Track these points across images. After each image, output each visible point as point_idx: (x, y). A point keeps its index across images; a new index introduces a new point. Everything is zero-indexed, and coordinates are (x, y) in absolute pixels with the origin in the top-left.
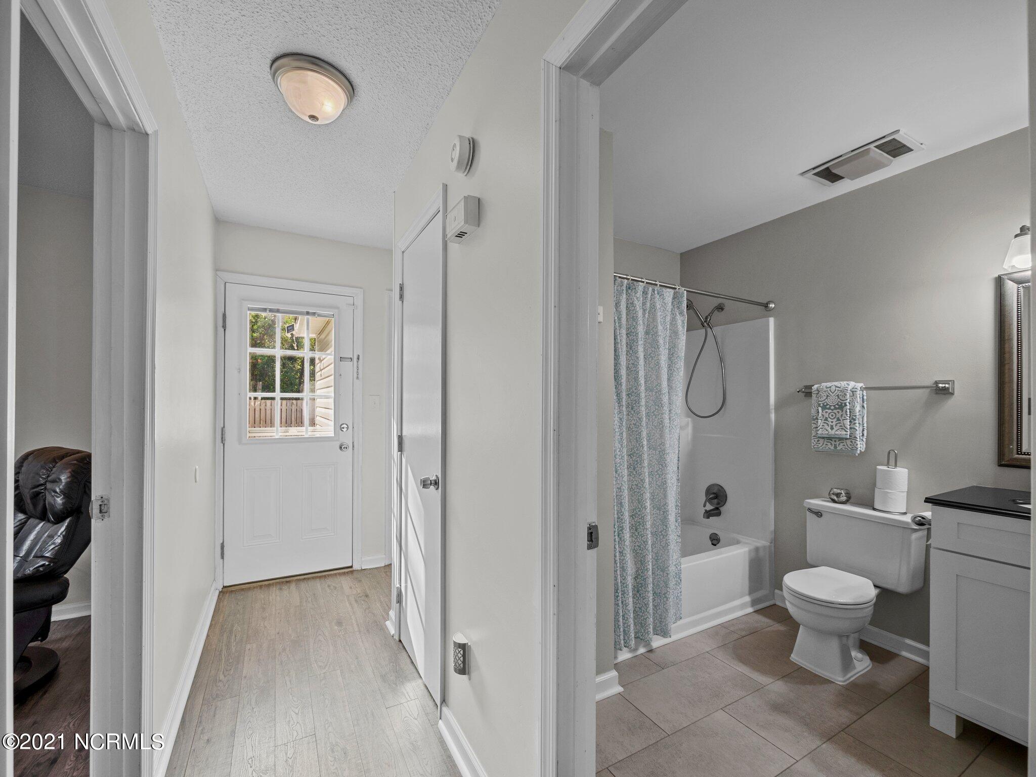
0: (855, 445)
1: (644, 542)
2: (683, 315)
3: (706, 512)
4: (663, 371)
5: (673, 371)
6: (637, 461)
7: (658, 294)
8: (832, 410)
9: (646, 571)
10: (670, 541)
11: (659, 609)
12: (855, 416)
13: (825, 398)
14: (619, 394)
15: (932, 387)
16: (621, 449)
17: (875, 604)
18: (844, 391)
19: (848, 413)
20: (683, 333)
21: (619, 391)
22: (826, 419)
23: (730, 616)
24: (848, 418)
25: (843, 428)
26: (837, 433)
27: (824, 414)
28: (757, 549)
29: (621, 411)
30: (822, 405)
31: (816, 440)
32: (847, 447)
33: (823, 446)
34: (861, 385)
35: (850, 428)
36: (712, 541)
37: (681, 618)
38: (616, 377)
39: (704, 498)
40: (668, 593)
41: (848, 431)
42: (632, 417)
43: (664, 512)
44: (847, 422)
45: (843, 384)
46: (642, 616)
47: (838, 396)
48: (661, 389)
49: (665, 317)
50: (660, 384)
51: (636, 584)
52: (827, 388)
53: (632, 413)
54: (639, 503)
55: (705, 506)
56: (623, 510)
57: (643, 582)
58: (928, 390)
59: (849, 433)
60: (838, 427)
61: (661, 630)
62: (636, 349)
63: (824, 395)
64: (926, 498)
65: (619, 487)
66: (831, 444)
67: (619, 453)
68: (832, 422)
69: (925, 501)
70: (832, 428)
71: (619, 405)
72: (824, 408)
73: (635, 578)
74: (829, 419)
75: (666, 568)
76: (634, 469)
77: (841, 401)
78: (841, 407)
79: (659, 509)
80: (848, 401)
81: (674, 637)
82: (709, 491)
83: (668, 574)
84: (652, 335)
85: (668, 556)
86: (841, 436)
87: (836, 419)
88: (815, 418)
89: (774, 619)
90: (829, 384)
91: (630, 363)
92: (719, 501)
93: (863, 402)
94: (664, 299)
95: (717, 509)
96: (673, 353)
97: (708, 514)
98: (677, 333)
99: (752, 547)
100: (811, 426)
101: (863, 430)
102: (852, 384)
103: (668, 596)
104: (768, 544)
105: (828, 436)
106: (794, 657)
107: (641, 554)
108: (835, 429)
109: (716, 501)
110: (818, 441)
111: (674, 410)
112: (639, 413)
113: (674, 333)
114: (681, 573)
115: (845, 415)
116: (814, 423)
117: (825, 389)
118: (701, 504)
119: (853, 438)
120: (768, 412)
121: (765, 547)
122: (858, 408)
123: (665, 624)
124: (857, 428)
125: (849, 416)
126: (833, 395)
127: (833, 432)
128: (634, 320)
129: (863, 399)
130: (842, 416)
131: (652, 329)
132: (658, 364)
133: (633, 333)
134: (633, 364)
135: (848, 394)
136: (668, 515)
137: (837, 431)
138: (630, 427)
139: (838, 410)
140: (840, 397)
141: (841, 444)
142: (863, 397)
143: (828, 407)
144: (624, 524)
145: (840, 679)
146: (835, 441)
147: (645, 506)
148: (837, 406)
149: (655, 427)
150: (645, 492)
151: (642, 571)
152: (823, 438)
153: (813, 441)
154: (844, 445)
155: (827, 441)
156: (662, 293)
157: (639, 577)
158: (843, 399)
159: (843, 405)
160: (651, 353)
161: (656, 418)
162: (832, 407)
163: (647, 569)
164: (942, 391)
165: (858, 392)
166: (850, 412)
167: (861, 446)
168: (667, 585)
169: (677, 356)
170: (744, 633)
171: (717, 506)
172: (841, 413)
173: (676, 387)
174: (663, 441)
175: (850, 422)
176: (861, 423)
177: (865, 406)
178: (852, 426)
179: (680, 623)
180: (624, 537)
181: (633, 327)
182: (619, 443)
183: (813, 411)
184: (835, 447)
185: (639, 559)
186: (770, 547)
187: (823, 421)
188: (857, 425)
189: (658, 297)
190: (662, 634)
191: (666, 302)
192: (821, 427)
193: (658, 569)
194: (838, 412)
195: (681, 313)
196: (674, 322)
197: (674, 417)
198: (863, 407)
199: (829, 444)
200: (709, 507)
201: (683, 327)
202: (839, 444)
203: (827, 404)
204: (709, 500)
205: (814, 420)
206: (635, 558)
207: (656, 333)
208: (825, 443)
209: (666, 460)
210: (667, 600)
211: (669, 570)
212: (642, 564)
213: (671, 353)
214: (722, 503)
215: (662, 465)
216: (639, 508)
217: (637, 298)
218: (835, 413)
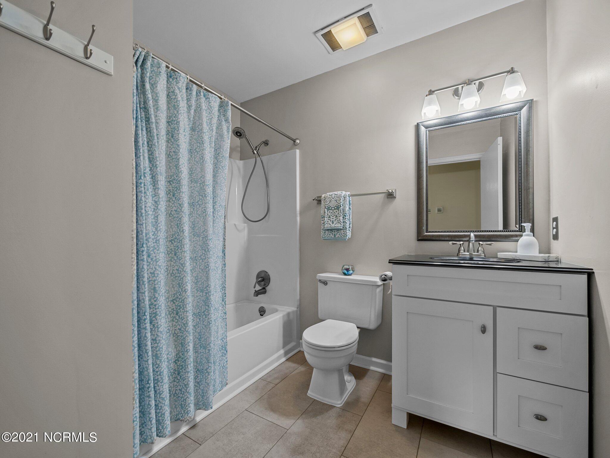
0: (346, 233)
1: (184, 324)
2: (228, 122)
3: (256, 291)
4: (207, 165)
5: (218, 168)
6: (178, 246)
7: (204, 96)
8: (333, 210)
9: (186, 353)
10: (212, 319)
11: (202, 384)
12: (346, 213)
13: (329, 202)
14: (155, 176)
15: (386, 192)
16: (156, 232)
17: (358, 342)
18: (339, 197)
19: (342, 212)
20: (228, 137)
21: (155, 174)
22: (329, 217)
23: (267, 370)
24: (342, 215)
25: (339, 222)
26: (336, 225)
27: (328, 213)
28: (288, 314)
29: (157, 194)
30: (327, 207)
31: (324, 232)
32: (341, 235)
33: (328, 236)
34: (349, 193)
35: (343, 222)
36: (260, 313)
37: (227, 384)
38: (151, 159)
39: (255, 281)
40: (210, 368)
41: (342, 223)
42: (173, 204)
43: (206, 293)
44: (341, 218)
45: (339, 192)
46: (182, 397)
47: (336, 200)
48: (204, 181)
49: (211, 119)
50: (203, 177)
51: (176, 368)
52: (330, 196)
53: (174, 199)
54: (180, 286)
55: (255, 287)
56: (157, 295)
57: (183, 364)
58: (383, 195)
59: (342, 225)
60: (336, 222)
61: (203, 404)
62: (177, 137)
63: (328, 200)
64: (389, 260)
65: (152, 271)
66: (332, 234)
67: (153, 237)
68: (333, 219)
69: (389, 262)
70: (333, 223)
71: (155, 187)
72: (328, 209)
73: (175, 362)
74: (331, 217)
75: (208, 345)
76: (175, 255)
77: (338, 204)
78: (338, 208)
79: (202, 291)
80: (342, 203)
81: (215, 407)
82: (258, 276)
83: (209, 350)
84: (198, 132)
85: (210, 333)
86: (338, 228)
87: (335, 216)
88: (323, 216)
89: (298, 363)
90: (331, 193)
91: (172, 151)
92: (266, 283)
93: (350, 205)
94: (210, 103)
95: (264, 288)
96: (219, 153)
97: (257, 293)
98: (223, 136)
99: (285, 313)
100: (321, 222)
101: (350, 224)
102: (344, 193)
103: (209, 371)
104: (295, 309)
105: (330, 228)
106: (310, 393)
107: (182, 336)
108: (335, 223)
109: (263, 283)
110: (325, 232)
111: (218, 202)
112: (180, 199)
113: (220, 136)
114: (227, 345)
115: (340, 213)
116: (323, 220)
117: (329, 197)
118: (253, 285)
119: (344, 228)
120: (296, 216)
121: (293, 312)
122: (347, 209)
123: (207, 398)
124: (347, 222)
125: (342, 213)
126: (333, 200)
127: (333, 225)
128: (175, 109)
129: (350, 203)
130: (338, 214)
131: (198, 127)
132: (202, 158)
133: (174, 121)
134: (174, 152)
135: (342, 199)
136: (210, 296)
137: (335, 224)
138: (171, 214)
139: (337, 210)
140: (337, 201)
141: (338, 233)
142: (350, 202)
143: (330, 208)
144: (157, 310)
145: (339, 403)
146: (335, 232)
147: (185, 289)
148: (336, 208)
149: (199, 215)
150: (185, 276)
151: (182, 353)
152: (328, 230)
153: (322, 233)
154: (340, 234)
155: (331, 232)
156: (208, 97)
157: (180, 359)
158: (339, 202)
159: (339, 206)
160: (196, 148)
161: (200, 207)
162: (333, 209)
163: (186, 351)
164: (390, 196)
165: (348, 198)
166: (343, 211)
167: (349, 234)
168: (209, 360)
169: (222, 156)
170: (278, 381)
171: (264, 287)
172: (338, 212)
173: (221, 182)
174: (206, 228)
175: (343, 218)
176: (349, 218)
177: (351, 207)
178: (344, 221)
179: (225, 388)
180: (157, 323)
181: (174, 115)
182: (153, 226)
183: (322, 212)
184: (335, 236)
185: (180, 342)
186: (297, 311)
187: (328, 218)
188: (347, 219)
189: (204, 99)
190: (204, 407)
191: (212, 106)
192: (326, 222)
193: (201, 347)
194: (336, 211)
195: (226, 120)
196: (221, 127)
197: (219, 208)
198: (350, 208)
199: (331, 234)
200: (258, 288)
201: (228, 132)
202: (337, 234)
203: (330, 207)
204: (259, 282)
205: (323, 218)
206: (176, 341)
207: (201, 130)
208: (329, 233)
209: (209, 245)
210: (209, 375)
211: (210, 347)
212: (182, 346)
213: (218, 153)
214: (267, 284)
215: (205, 251)
216: (179, 292)
217: (179, 88)
218: (334, 212)
